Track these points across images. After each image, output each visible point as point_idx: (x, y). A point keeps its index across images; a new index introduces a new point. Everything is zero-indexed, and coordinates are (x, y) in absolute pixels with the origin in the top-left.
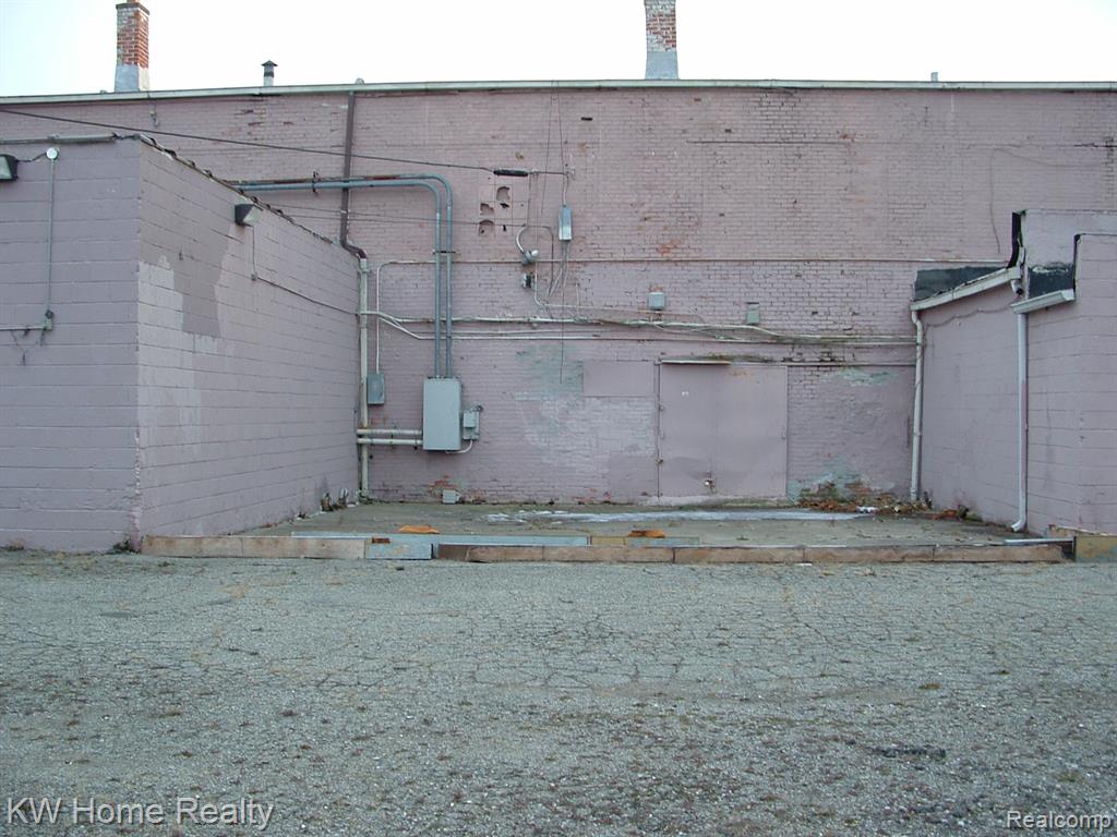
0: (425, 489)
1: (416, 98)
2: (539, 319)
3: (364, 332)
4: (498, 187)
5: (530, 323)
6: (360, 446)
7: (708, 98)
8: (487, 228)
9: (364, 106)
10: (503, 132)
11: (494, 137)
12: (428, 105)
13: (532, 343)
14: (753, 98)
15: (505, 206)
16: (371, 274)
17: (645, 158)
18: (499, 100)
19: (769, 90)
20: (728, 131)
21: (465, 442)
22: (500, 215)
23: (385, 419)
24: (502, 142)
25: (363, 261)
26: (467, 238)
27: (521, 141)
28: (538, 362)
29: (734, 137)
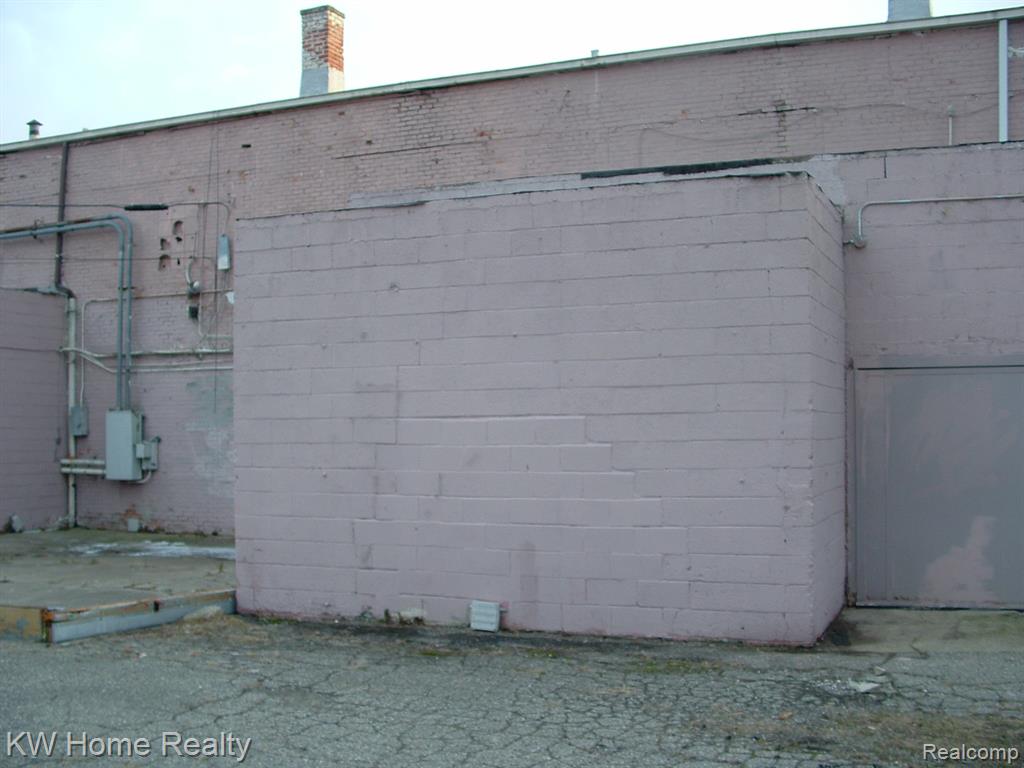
0: (118, 517)
1: (114, 143)
2: (204, 350)
3: (72, 368)
4: (174, 222)
5: (197, 355)
6: (66, 476)
7: (350, 110)
8: (166, 261)
9: (77, 155)
10: (179, 168)
11: (172, 173)
12: (122, 147)
13: (200, 374)
14: (392, 104)
15: (179, 239)
16: (77, 313)
17: (295, 180)
18: (177, 136)
19: (406, 94)
20: (369, 142)
21: (144, 473)
22: (175, 249)
23: (89, 450)
24: (178, 177)
25: (72, 300)
26: (150, 271)
27: (193, 174)
28: (203, 393)
29: (373, 148)
